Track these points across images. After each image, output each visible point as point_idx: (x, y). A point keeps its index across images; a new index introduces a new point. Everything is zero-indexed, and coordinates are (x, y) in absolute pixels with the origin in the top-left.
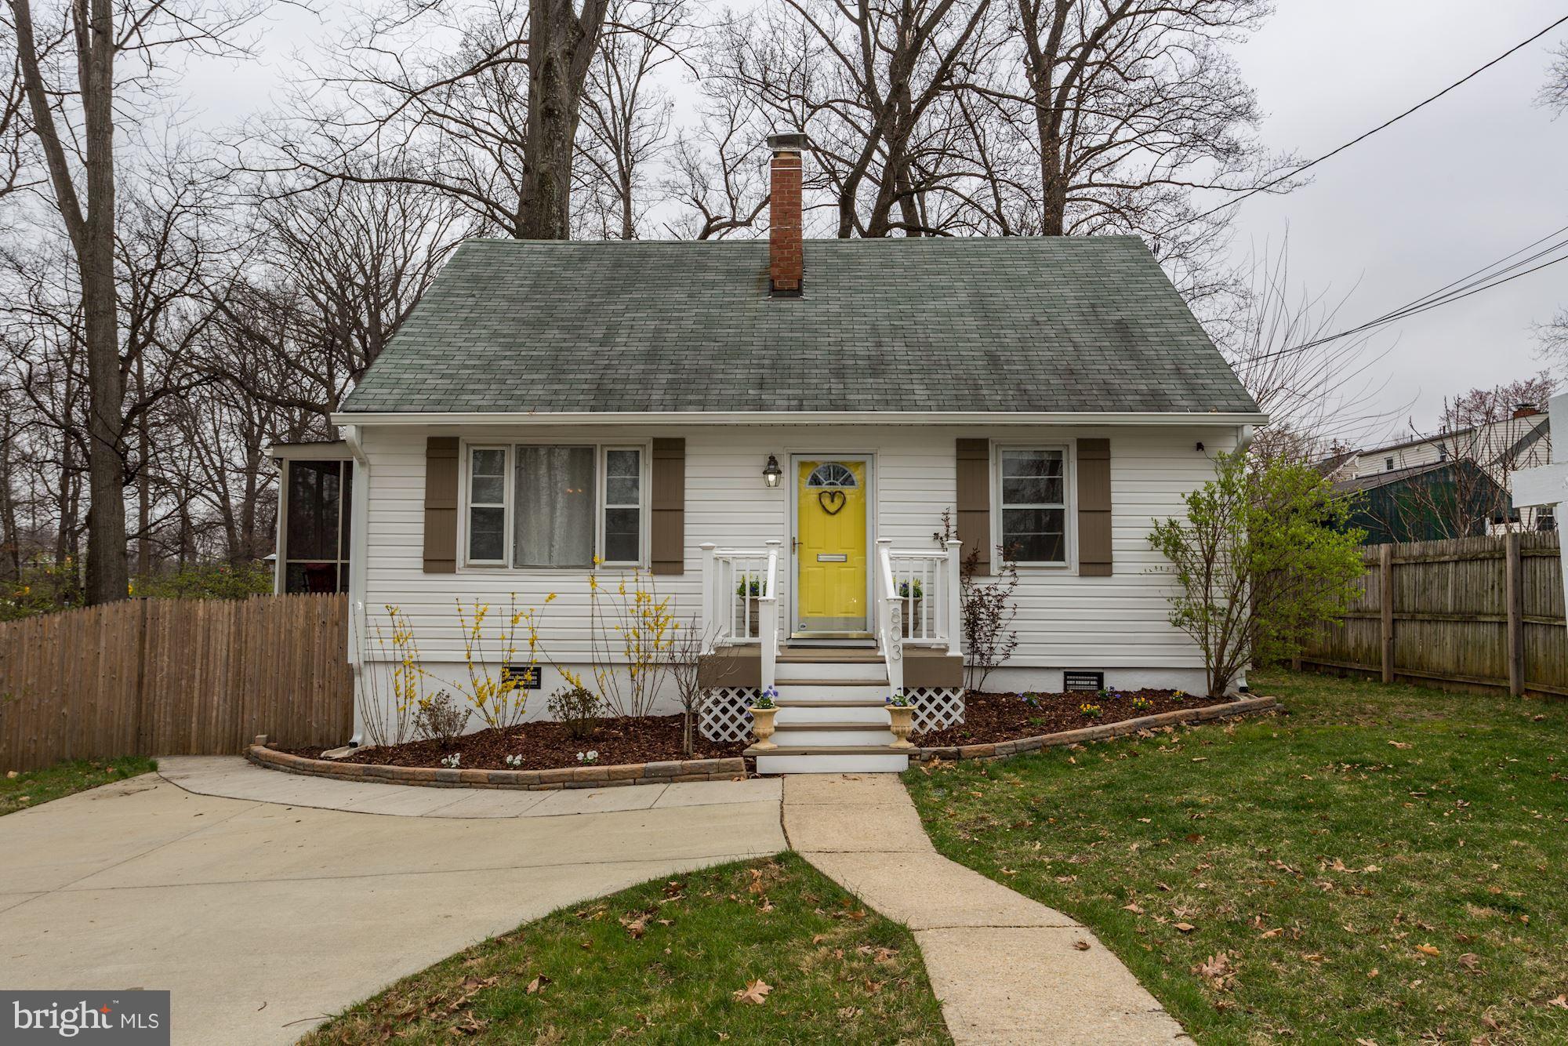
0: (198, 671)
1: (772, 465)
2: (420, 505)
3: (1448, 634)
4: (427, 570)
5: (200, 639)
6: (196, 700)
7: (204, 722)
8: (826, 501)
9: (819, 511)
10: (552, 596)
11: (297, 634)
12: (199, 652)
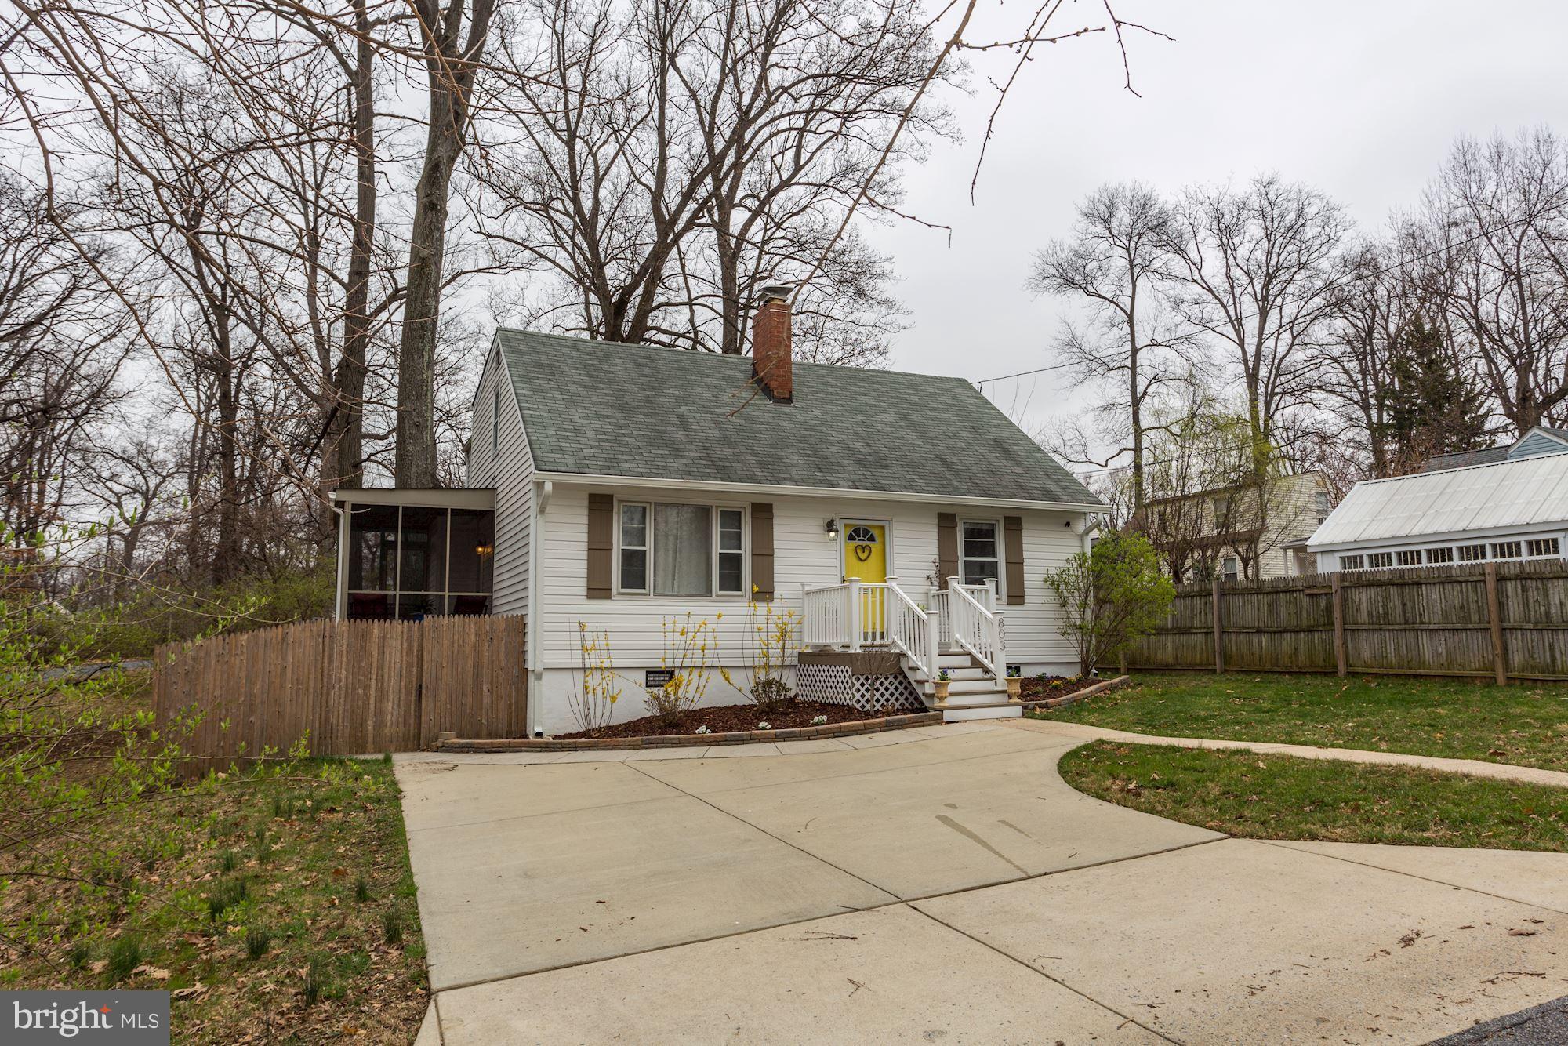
0: (373, 682)
1: (830, 526)
2: (584, 546)
3: (1169, 641)
4: (589, 597)
5: (375, 654)
6: (372, 707)
7: (379, 725)
8: (859, 552)
9: (854, 560)
10: (720, 616)
11: (468, 649)
12: (375, 665)
